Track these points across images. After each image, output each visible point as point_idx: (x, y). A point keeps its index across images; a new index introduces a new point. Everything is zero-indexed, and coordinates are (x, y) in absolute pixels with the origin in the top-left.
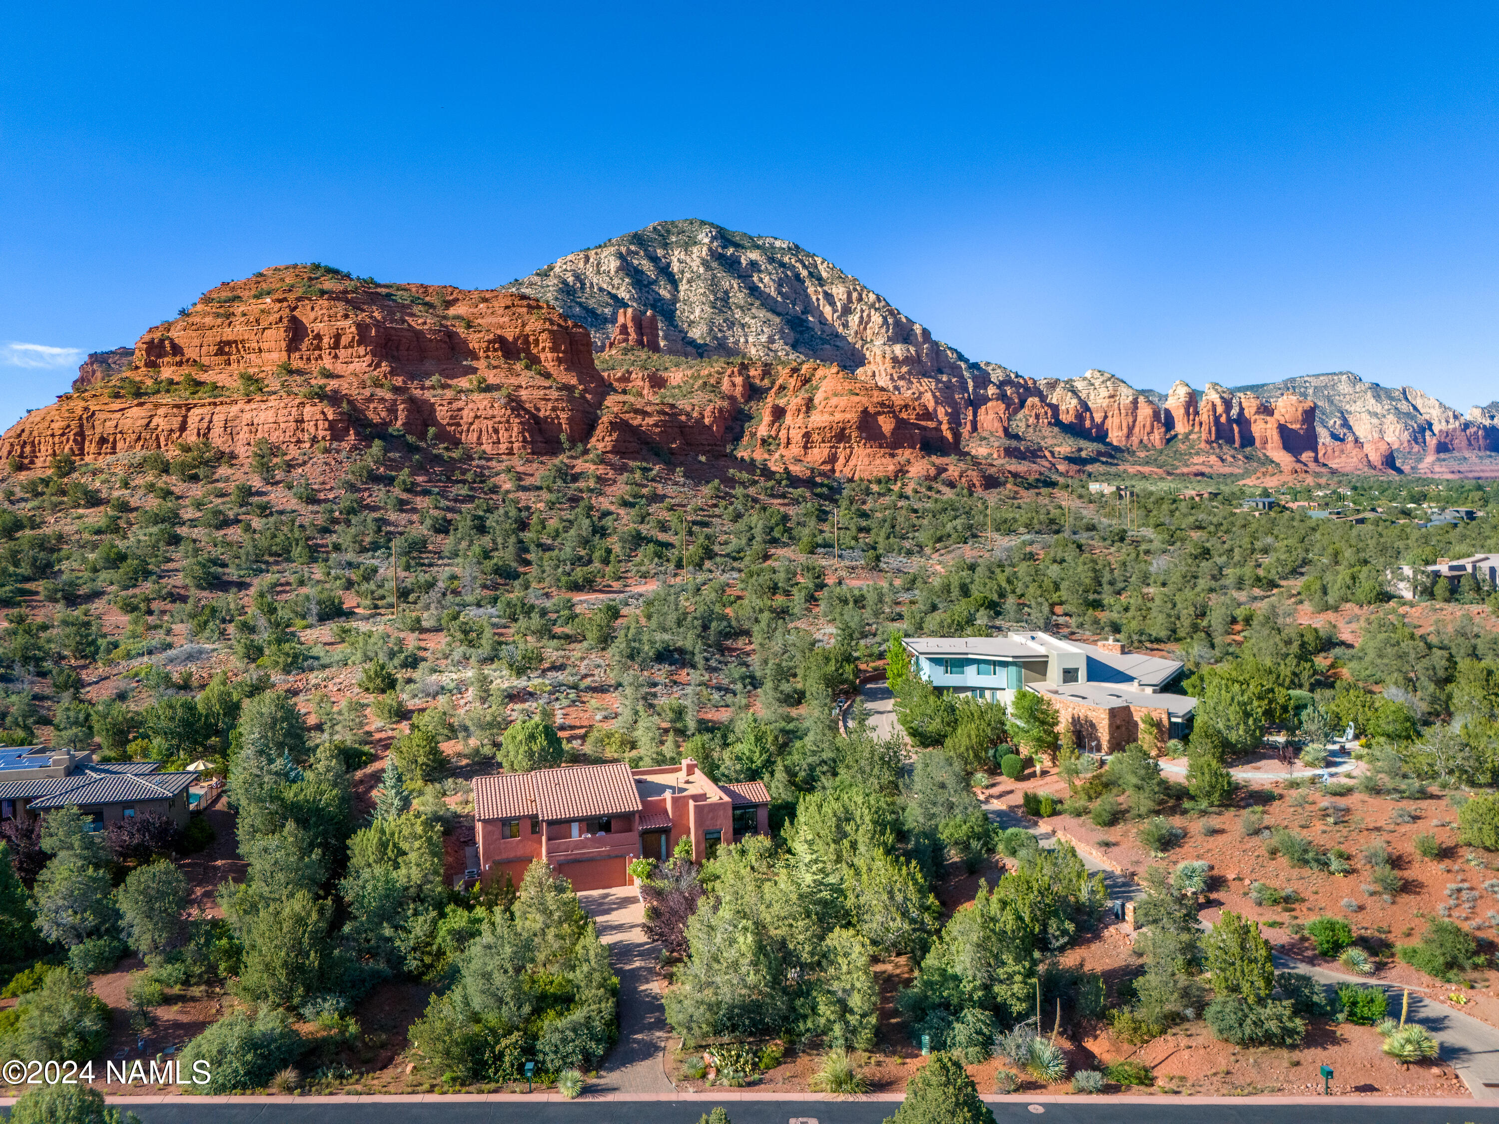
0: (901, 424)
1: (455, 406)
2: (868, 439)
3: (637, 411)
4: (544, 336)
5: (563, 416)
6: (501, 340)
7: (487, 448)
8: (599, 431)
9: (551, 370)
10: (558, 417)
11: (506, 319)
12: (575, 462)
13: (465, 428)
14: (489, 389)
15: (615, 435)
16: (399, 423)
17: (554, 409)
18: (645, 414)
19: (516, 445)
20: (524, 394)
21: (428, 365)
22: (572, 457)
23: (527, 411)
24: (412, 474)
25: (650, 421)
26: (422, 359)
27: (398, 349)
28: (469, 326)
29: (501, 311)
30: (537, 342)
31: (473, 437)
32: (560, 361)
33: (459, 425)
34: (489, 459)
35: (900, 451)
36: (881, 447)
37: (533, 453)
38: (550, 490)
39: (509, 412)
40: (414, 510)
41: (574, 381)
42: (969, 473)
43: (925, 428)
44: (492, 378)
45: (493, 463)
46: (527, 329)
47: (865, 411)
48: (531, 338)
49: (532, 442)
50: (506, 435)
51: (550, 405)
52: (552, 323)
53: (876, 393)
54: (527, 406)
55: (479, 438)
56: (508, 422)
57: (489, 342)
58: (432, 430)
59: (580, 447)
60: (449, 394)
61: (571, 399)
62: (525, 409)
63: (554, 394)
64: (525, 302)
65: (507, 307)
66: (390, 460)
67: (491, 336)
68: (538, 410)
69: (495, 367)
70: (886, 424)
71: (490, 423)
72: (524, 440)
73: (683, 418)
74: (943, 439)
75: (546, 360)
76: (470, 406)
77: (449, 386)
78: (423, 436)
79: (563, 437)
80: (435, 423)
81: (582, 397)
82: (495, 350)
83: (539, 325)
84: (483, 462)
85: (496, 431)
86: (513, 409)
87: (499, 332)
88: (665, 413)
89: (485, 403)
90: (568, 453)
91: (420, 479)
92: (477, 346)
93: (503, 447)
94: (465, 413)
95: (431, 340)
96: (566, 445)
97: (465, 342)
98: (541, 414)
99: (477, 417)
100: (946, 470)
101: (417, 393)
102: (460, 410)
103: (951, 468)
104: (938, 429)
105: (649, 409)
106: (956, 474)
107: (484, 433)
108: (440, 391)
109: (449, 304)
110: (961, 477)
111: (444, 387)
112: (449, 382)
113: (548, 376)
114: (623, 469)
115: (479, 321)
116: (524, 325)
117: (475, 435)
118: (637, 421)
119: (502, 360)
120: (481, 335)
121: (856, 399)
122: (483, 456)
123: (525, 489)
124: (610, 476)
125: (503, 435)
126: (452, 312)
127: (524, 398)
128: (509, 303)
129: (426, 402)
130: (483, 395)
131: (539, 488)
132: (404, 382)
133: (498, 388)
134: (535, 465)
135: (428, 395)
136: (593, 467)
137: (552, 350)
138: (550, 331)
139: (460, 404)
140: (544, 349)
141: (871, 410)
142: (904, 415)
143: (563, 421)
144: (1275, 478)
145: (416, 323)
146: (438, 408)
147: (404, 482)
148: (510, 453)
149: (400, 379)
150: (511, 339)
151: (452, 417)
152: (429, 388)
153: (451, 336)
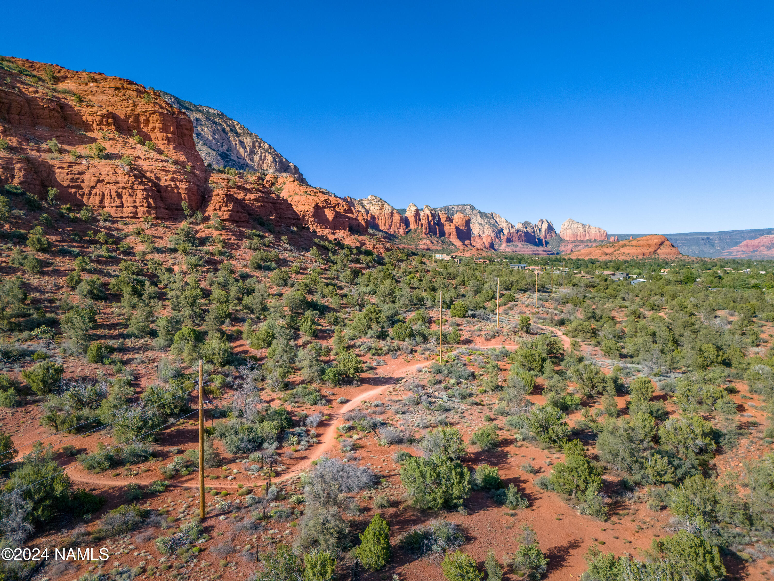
0: (337, 214)
1: (76, 169)
2: (319, 223)
3: (239, 188)
4: (155, 117)
5: (183, 186)
6: (114, 116)
7: (112, 212)
8: (215, 202)
9: (162, 147)
10: (177, 187)
11: (118, 99)
12: (197, 228)
13: (87, 191)
14: (108, 157)
15: (230, 206)
16: (16, 182)
17: (173, 180)
18: (246, 190)
19: (140, 210)
20: (145, 165)
21: (41, 131)
22: (193, 223)
23: (150, 180)
24: (44, 233)
25: (252, 196)
26: (34, 125)
27: (8, 112)
28: (81, 100)
29: (111, 91)
30: (147, 122)
31: (95, 201)
32: (169, 140)
33: (80, 187)
34: (116, 222)
35: (337, 231)
36: (326, 228)
37: (157, 218)
38: (186, 252)
39: (132, 179)
40: (57, 273)
41: (183, 158)
42: (378, 246)
43: (349, 218)
44: (110, 148)
45: (120, 226)
46: (138, 110)
47: (317, 205)
48: (142, 118)
49: (156, 208)
50: (130, 200)
51: (169, 176)
52: (161, 107)
53: (320, 195)
54: (148, 175)
55: (101, 201)
56: (132, 188)
57: (103, 116)
58: (53, 191)
59: (200, 216)
60: (68, 158)
61: (186, 173)
62: (146, 178)
63: (172, 167)
64: (134, 87)
65: (117, 89)
66: (15, 217)
67: (104, 112)
68: (159, 179)
69: (110, 139)
70: (330, 214)
71: (113, 188)
72: (149, 206)
73: (274, 196)
74: (359, 224)
75: (156, 138)
76: (92, 170)
77: (67, 151)
78: (44, 195)
79: (184, 205)
80: (55, 184)
81: (193, 173)
82: (108, 124)
83: (150, 108)
84: (109, 224)
85: (120, 196)
86: (136, 177)
87: (110, 109)
88: (261, 191)
89: (108, 169)
90: (189, 220)
91: (53, 238)
92: (90, 119)
93: (127, 211)
94: (86, 177)
95: (44, 108)
96: (187, 212)
97: (78, 114)
98: (162, 183)
99: (99, 181)
100: (365, 244)
101: (35, 154)
102: (81, 173)
103: (367, 242)
104: (356, 219)
105: (248, 186)
106: (371, 246)
107: (107, 197)
108: (57, 155)
109: (57, 80)
110: (374, 248)
111: (61, 151)
112: (67, 147)
113: (160, 152)
114: (241, 236)
115: (90, 97)
116: (135, 106)
117: (98, 199)
118: (240, 196)
119: (116, 134)
120: (94, 109)
121: (311, 197)
122: (108, 218)
123: (159, 251)
124: (232, 241)
125: (127, 200)
126: (61, 86)
127: (145, 168)
128: (120, 86)
129: (45, 163)
130: (104, 162)
131: (174, 250)
132: (19, 142)
133: (119, 156)
134: (161, 229)
135: (46, 157)
136: (216, 233)
137: (163, 130)
138: (161, 114)
139: (81, 168)
140: (154, 128)
141: (321, 205)
142: (337, 209)
143: (182, 191)
144: (469, 252)
145: (29, 91)
146: (58, 171)
147: (39, 241)
148: (135, 216)
149: (14, 139)
150: (122, 117)
151: (72, 180)
152: (45, 151)
153: (63, 107)
